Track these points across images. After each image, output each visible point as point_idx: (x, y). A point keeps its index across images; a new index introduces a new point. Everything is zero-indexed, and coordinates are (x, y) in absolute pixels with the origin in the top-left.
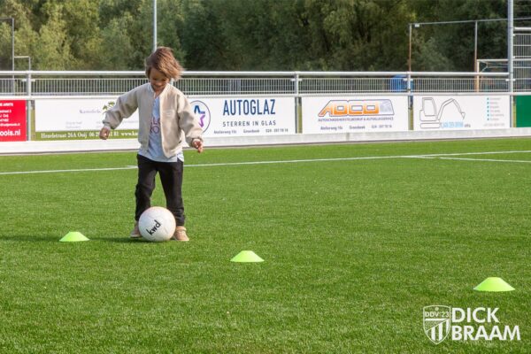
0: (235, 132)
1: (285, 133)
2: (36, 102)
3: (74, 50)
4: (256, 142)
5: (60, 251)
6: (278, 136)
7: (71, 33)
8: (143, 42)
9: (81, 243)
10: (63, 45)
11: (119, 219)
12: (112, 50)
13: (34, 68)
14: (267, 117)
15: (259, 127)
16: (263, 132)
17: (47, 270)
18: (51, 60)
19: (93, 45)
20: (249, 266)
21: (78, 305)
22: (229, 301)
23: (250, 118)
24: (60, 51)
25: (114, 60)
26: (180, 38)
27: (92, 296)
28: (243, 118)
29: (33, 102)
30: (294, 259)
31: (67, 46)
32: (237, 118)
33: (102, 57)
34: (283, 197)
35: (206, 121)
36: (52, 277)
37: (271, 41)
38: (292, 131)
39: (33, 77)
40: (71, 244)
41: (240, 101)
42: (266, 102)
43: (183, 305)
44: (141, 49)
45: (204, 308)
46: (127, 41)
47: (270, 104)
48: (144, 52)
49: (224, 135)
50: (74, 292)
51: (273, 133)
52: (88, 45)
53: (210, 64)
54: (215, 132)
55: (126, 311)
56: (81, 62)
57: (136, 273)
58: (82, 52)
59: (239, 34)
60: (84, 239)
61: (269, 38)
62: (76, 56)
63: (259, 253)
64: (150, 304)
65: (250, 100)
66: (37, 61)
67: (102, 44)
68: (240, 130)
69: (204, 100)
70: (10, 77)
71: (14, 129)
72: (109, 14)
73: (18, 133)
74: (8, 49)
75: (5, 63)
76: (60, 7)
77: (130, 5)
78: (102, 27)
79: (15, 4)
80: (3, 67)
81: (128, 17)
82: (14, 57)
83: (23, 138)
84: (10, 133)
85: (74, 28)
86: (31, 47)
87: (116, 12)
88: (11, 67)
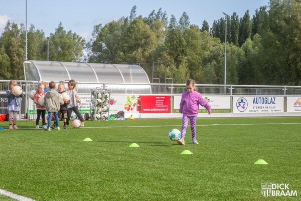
0: (258, 111)
1: (279, 112)
2: (175, 97)
3: (191, 76)
4: (267, 115)
6: (276, 113)
7: (190, 69)
10: (187, 74)
11: (207, 146)
12: (207, 76)
13: (174, 83)
14: (272, 105)
15: (268, 109)
16: (270, 111)
17: (177, 165)
18: (182, 80)
19: (199, 74)
20: (262, 166)
21: (190, 179)
22: (253, 180)
23: (265, 105)
24: (186, 76)
25: (208, 80)
27: (195, 176)
28: (261, 105)
29: (173, 97)
30: (281, 164)
31: (189, 74)
32: (259, 105)
33: (203, 79)
34: (277, 138)
35: (246, 106)
36: (179, 168)
37: (275, 73)
38: (282, 111)
39: (173, 86)
41: (260, 98)
42: (271, 99)
43: (233, 181)
45: (242, 182)
46: (214, 72)
47: (273, 99)
48: (221, 76)
49: (253, 112)
51: (274, 112)
52: (197, 74)
53: (248, 82)
54: (250, 111)
55: (209, 183)
57: (214, 167)
58: (195, 76)
59: (261, 71)
60: (191, 153)
61: (274, 72)
63: (266, 160)
64: (219, 181)
65: (264, 97)
66: (176, 81)
67: (204, 74)
68: (260, 111)
69: (245, 97)
70: (164, 86)
71: (165, 108)
72: (206, 61)
73: (167, 110)
74: (164, 75)
75: (163, 81)
76: (186, 58)
77: (215, 57)
78: (203, 66)
79: (167, 56)
80: (161, 82)
81: (214, 62)
82: (166, 78)
83: (169, 112)
84: (164, 110)
85: (191, 67)
86: (174, 74)
87: (209, 60)
88: (164, 83)
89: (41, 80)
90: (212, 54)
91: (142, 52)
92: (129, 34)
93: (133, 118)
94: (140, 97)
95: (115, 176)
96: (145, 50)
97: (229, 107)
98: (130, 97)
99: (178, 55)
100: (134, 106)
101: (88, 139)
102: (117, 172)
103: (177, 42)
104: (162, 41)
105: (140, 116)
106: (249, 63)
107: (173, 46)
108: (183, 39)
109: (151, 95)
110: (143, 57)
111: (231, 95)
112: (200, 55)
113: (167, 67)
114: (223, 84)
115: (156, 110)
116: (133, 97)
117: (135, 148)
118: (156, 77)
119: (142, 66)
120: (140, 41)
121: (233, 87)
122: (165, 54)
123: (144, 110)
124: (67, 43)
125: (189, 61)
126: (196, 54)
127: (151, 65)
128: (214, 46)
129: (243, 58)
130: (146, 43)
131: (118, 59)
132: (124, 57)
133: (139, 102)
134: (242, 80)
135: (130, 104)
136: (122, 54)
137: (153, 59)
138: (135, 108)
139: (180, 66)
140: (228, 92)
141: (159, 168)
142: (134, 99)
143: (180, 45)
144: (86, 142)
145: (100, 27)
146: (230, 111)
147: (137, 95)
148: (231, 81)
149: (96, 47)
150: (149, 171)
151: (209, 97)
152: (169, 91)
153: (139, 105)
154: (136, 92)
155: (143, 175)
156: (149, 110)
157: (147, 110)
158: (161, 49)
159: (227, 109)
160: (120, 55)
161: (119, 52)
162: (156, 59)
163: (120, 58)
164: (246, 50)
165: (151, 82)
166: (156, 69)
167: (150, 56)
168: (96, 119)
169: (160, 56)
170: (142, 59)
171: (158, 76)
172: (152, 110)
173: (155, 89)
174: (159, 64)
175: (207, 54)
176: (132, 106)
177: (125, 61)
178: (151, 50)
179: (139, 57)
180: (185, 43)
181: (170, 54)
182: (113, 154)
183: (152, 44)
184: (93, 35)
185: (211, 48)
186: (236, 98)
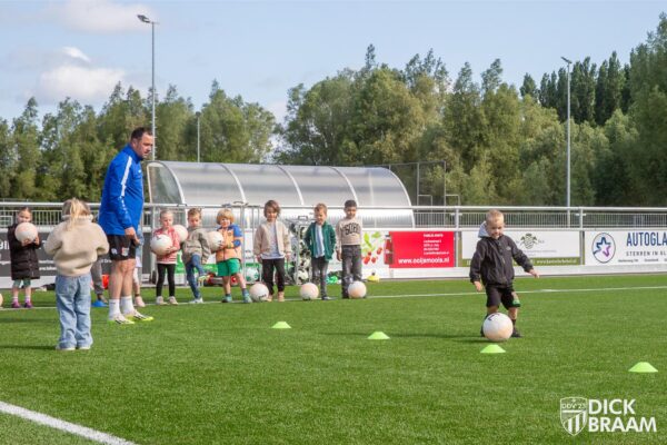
0: (637, 261)
2: (463, 234)
3: (498, 189)
4: (655, 270)
5: (480, 361)
7: (496, 174)
8: (559, 183)
9: (499, 355)
10: (489, 185)
11: (532, 335)
12: (532, 188)
13: (463, 204)
15: (658, 256)
16: (661, 261)
17: (468, 377)
18: (478, 198)
19: (515, 184)
20: (644, 376)
23: (650, 248)
24: (486, 190)
25: (533, 198)
26: (591, 179)
27: (506, 400)
28: (644, 248)
29: (460, 233)
31: (493, 186)
32: (639, 248)
33: (522, 195)
36: (472, 383)
39: (461, 211)
40: (491, 355)
41: (641, 234)
42: (665, 235)
44: (557, 189)
46: (545, 181)
48: (559, 191)
49: (627, 263)
50: (490, 395)
52: (510, 185)
53: (617, 201)
54: (620, 261)
55: (535, 413)
56: (504, 200)
57: (546, 380)
58: (505, 191)
59: (643, 176)
60: (502, 351)
62: (500, 194)
63: (654, 364)
65: (650, 232)
66: (466, 200)
67: (524, 184)
68: (641, 260)
69: (610, 233)
70: (442, 211)
71: (443, 257)
72: (528, 158)
73: (447, 260)
74: (440, 188)
75: (438, 200)
76: (487, 151)
77: (546, 150)
78: (523, 169)
79: (446, 149)
80: (435, 204)
81: (545, 160)
82: (446, 195)
83: (451, 264)
84: (441, 261)
85: (499, 170)
86: (461, 186)
87: (535, 156)
88: (442, 204)
89: (184, 202)
90: (541, 143)
91: (396, 141)
92: (365, 103)
93: (376, 278)
94: (391, 234)
95: (339, 401)
96: (400, 136)
97: (577, 255)
98: (370, 235)
99: (471, 146)
100: (379, 253)
101: (283, 325)
102: (342, 393)
103: (468, 119)
104: (436, 119)
105: (391, 274)
106: (618, 161)
107: (460, 126)
108: (482, 112)
109: (414, 229)
110: (396, 152)
111: (581, 229)
112: (516, 145)
113: (448, 170)
114: (564, 204)
115: (425, 261)
116: (377, 235)
117: (381, 341)
118: (423, 192)
119: (394, 170)
120: (389, 118)
121: (584, 212)
122: (444, 146)
123: (401, 261)
124: (234, 123)
125: (493, 159)
126: (509, 144)
127: (413, 168)
128: (544, 127)
129: (606, 150)
130: (402, 123)
131: (344, 155)
132: (357, 151)
133: (389, 245)
134: (603, 198)
135: (370, 249)
136: (352, 144)
137: (417, 154)
138: (381, 258)
139: (475, 169)
140: (575, 222)
141: (431, 384)
142: (379, 239)
143: (474, 125)
144: (278, 330)
145: (302, 91)
146: (579, 261)
147: (385, 231)
148: (580, 199)
149: (296, 132)
150: (410, 390)
151: (534, 234)
152: (451, 221)
153: (388, 252)
154: (382, 223)
155: (396, 399)
156: (410, 261)
157: (405, 261)
158: (434, 134)
159: (573, 258)
160: (347, 148)
161: (345, 141)
162: (423, 155)
163: (349, 154)
164: (613, 135)
165: (414, 203)
166: (425, 176)
167: (412, 148)
168: (298, 282)
169: (433, 148)
170: (394, 154)
171: (428, 191)
172: (416, 261)
173: (421, 218)
174: (432, 166)
175: (530, 143)
176: (374, 255)
177: (360, 160)
178: (414, 135)
179: (387, 151)
180: (485, 121)
181: (454, 144)
182: (334, 355)
183: (416, 122)
184: (289, 108)
185: (539, 131)
186: (592, 235)
